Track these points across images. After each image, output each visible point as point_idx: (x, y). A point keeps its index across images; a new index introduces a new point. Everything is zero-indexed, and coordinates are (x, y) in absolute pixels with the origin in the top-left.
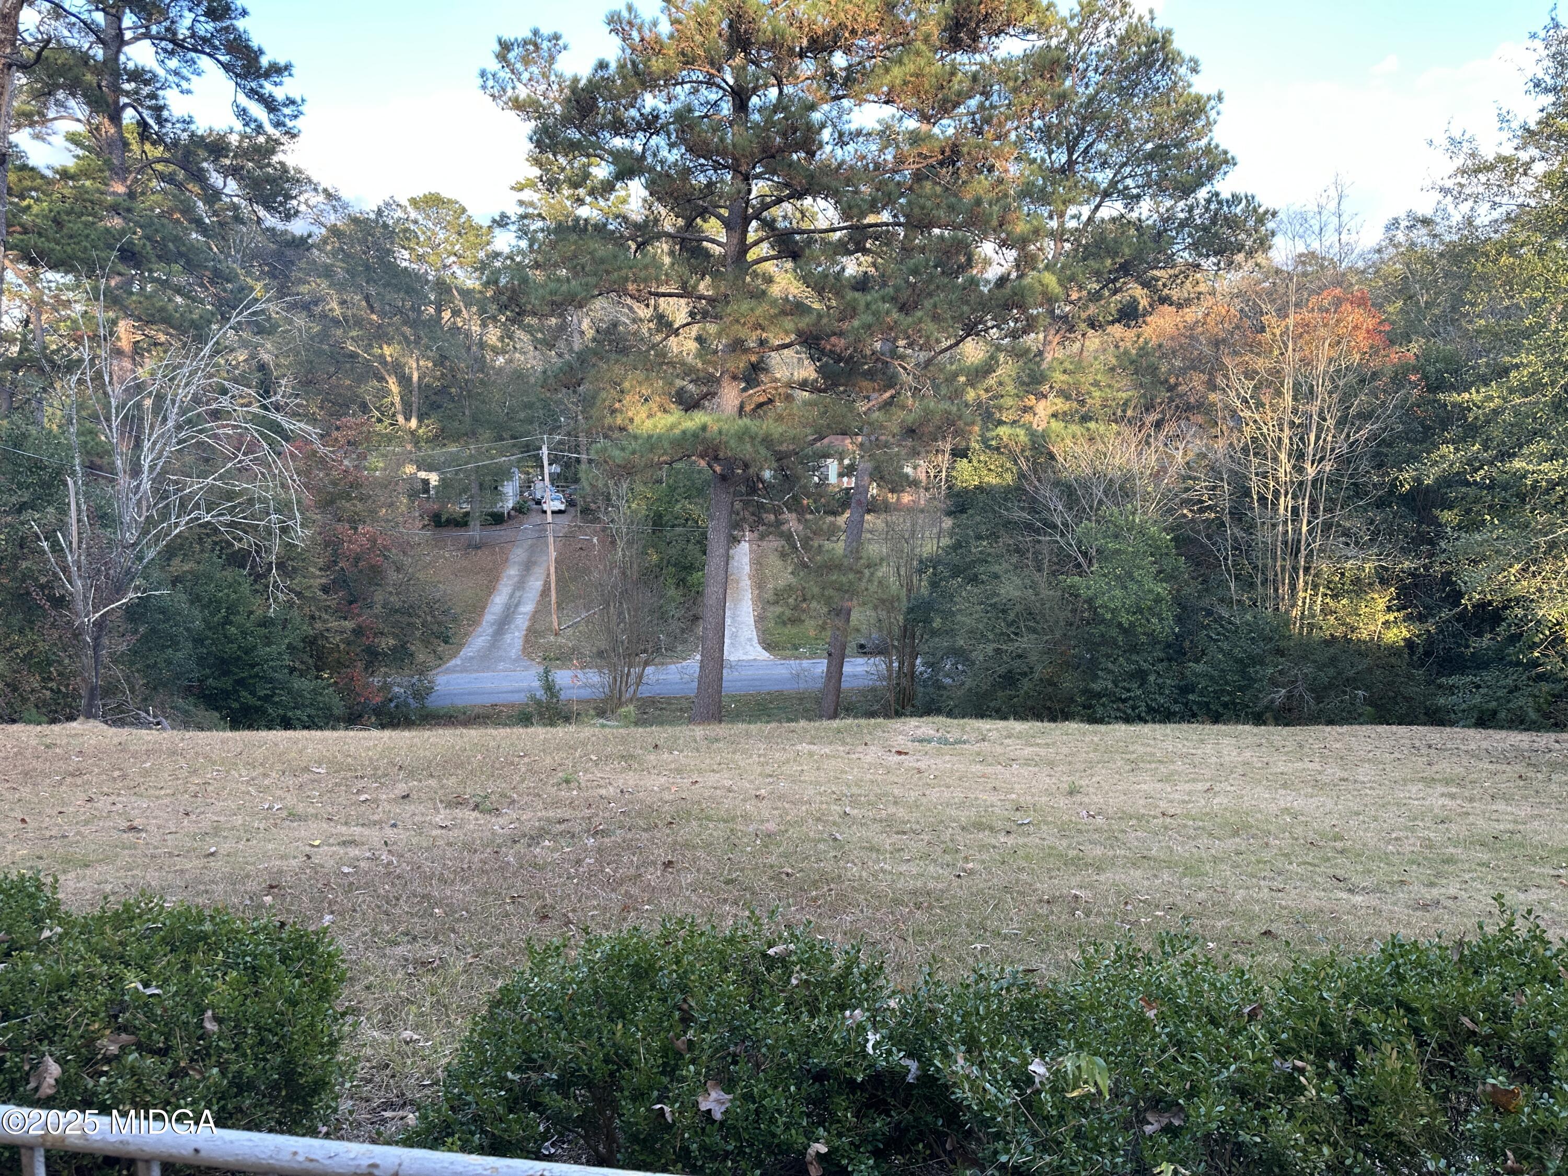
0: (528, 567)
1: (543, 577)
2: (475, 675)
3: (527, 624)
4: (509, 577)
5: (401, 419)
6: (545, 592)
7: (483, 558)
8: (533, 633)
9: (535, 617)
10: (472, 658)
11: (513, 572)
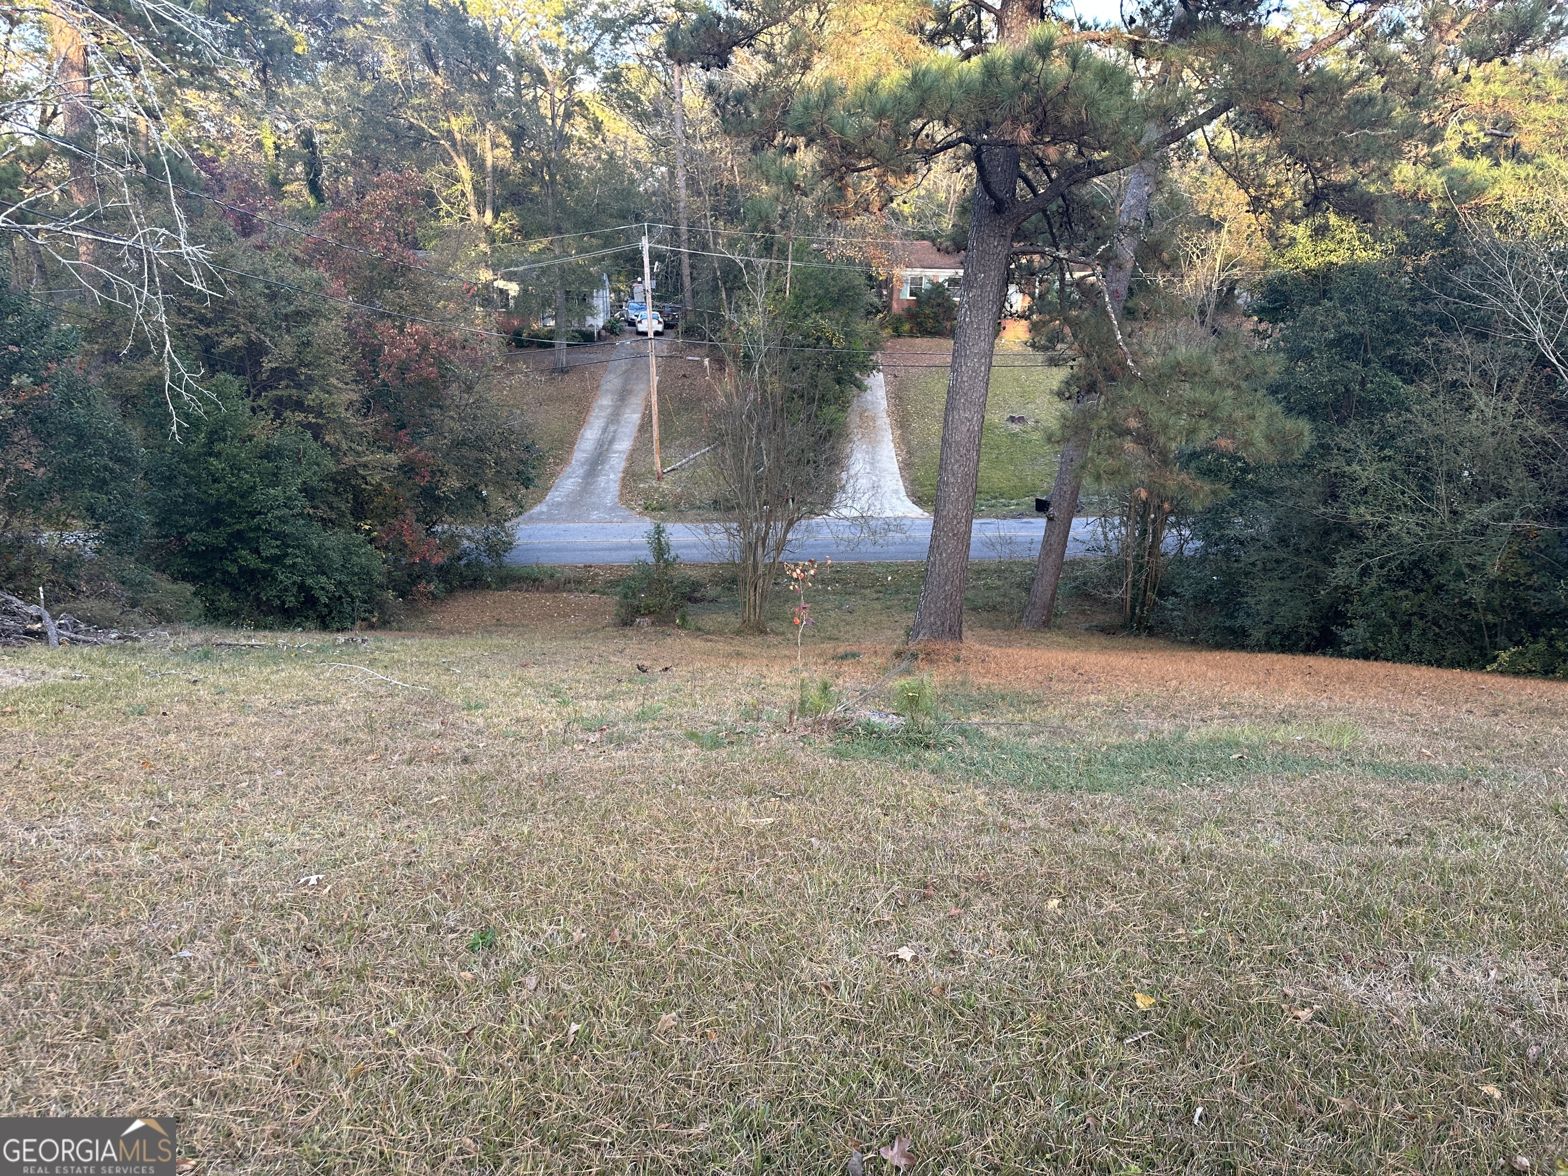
0: (623, 396)
1: (641, 409)
2: (563, 526)
3: (623, 465)
4: (602, 407)
5: (472, 211)
6: (645, 426)
7: (571, 383)
8: (631, 477)
9: (632, 458)
10: (560, 504)
11: (605, 402)
